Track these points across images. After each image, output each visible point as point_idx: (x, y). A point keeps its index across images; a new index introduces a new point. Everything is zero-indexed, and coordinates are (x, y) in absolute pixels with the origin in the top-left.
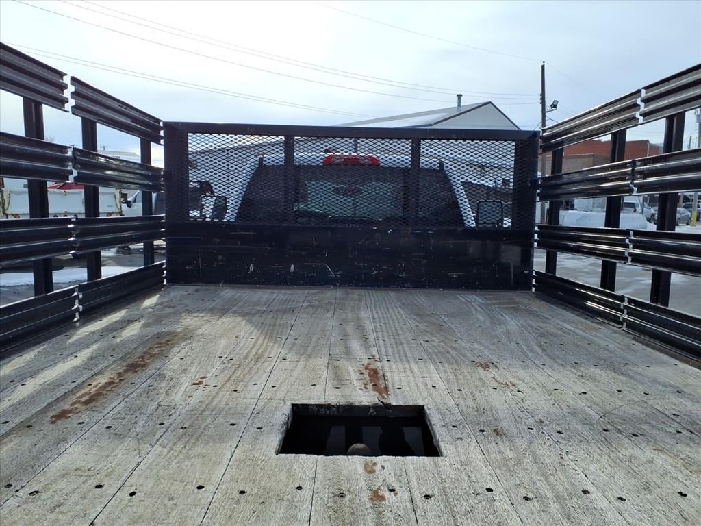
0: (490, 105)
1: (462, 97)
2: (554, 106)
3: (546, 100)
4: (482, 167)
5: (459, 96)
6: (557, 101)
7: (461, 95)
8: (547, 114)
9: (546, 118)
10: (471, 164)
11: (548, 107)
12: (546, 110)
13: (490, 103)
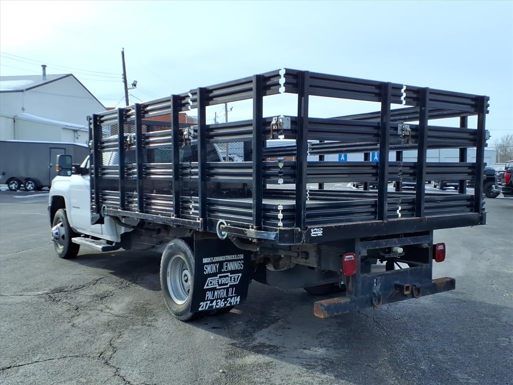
0: (72, 76)
1: (46, 68)
2: (134, 85)
3: (127, 79)
4: (75, 131)
5: (44, 67)
6: (137, 82)
7: (46, 66)
8: (129, 91)
9: (129, 94)
10: (65, 128)
11: (129, 85)
12: (128, 87)
13: (71, 75)
